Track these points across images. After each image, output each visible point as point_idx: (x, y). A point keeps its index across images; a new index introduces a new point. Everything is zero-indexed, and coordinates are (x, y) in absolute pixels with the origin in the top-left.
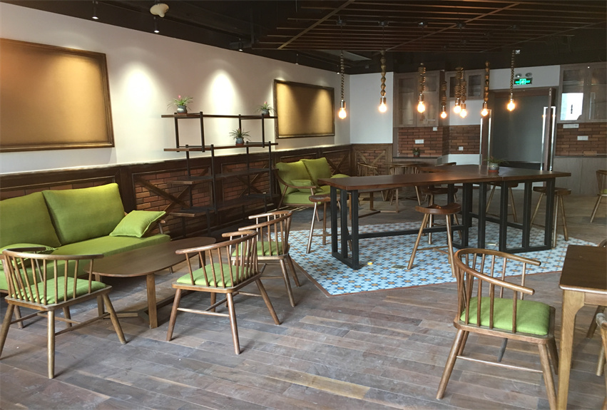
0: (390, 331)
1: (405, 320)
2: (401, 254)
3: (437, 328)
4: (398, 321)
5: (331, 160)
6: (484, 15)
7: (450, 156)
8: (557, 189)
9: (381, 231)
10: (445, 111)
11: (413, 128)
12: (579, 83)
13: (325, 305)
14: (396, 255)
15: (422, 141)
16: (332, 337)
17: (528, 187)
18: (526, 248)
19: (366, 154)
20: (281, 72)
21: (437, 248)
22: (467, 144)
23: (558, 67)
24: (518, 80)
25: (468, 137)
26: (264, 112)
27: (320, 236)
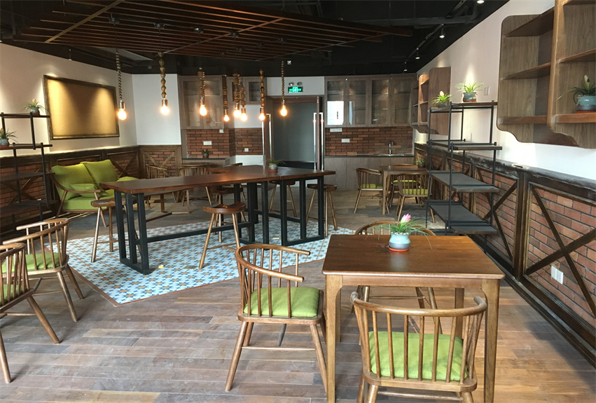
0: (181, 332)
1: (196, 319)
2: (193, 254)
3: (226, 322)
4: (189, 321)
5: (117, 162)
6: (254, 27)
7: (237, 156)
8: (325, 185)
9: (172, 233)
10: (227, 114)
11: (201, 130)
12: (340, 92)
13: (112, 315)
14: (188, 255)
15: (209, 143)
16: (119, 348)
17: (303, 184)
18: (304, 239)
19: (155, 156)
20: (52, 67)
21: (227, 245)
22: (251, 146)
23: (322, 78)
24: (292, 88)
25: (252, 139)
26: (33, 110)
27: (107, 242)
